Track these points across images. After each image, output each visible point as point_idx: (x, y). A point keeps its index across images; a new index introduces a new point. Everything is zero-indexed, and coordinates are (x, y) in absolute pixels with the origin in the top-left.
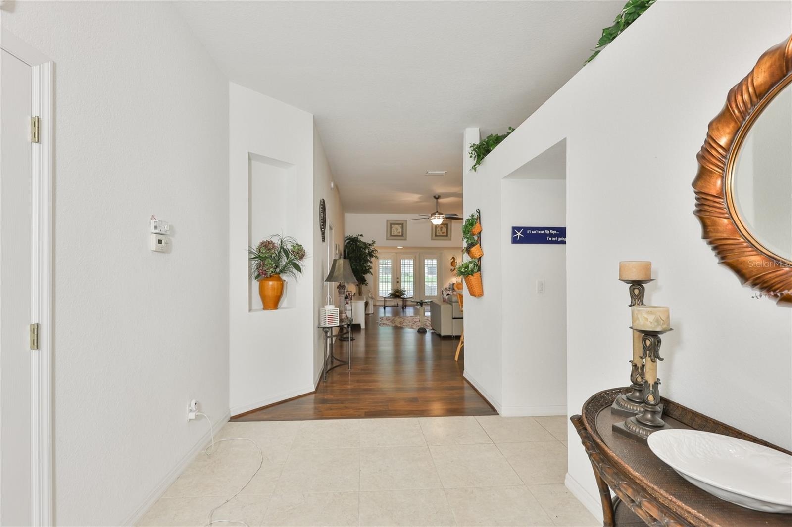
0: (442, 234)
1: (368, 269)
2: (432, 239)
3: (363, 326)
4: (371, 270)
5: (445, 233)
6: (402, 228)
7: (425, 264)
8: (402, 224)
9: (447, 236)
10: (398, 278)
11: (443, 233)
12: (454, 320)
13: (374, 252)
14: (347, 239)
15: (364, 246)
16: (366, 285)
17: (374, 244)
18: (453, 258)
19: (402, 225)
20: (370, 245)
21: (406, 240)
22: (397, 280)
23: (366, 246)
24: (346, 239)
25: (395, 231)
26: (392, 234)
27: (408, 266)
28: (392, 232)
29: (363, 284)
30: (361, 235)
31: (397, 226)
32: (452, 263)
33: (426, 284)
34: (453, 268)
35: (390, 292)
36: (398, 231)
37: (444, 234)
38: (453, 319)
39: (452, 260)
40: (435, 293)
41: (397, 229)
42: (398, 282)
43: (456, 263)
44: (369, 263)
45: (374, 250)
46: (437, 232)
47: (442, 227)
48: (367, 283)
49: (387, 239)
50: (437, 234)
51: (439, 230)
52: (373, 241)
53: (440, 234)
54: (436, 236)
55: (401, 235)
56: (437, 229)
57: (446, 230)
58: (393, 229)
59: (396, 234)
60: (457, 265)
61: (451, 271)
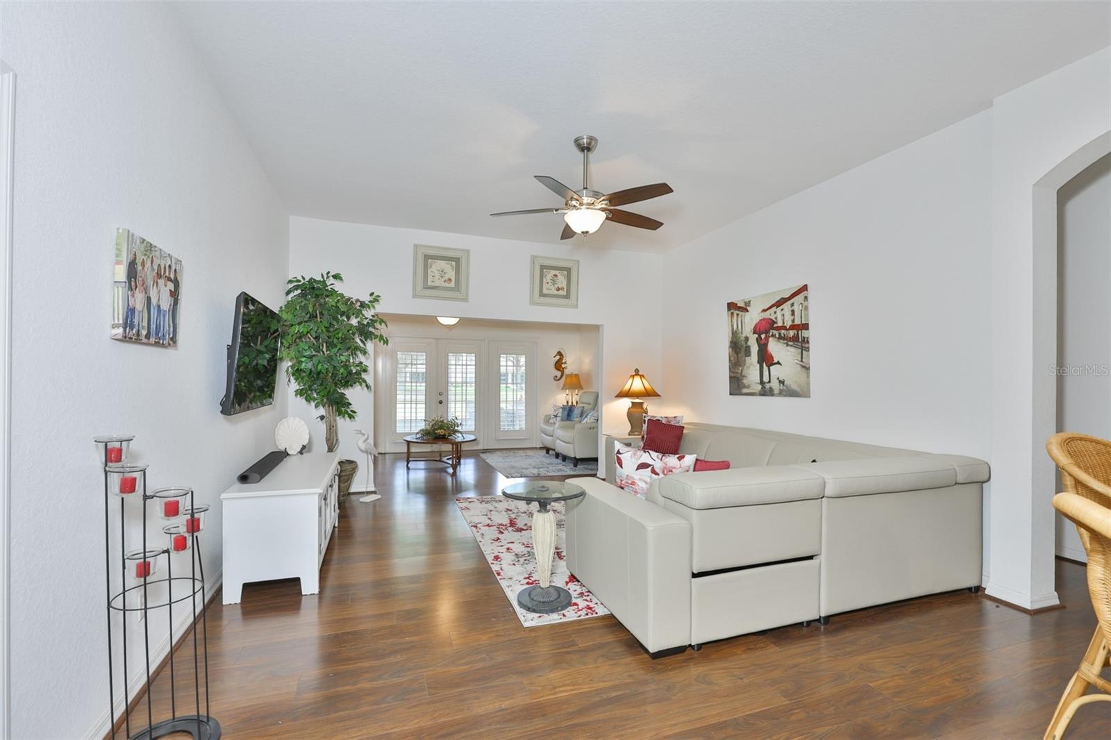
0: (554, 292)
1: (358, 373)
2: (533, 303)
3: (310, 586)
4: (364, 375)
5: (562, 289)
6: (457, 270)
7: (502, 363)
8: (457, 260)
9: (568, 296)
10: (440, 394)
11: (558, 289)
12: (694, 580)
13: (377, 325)
14: (296, 288)
15: (343, 308)
16: (351, 417)
17: (376, 304)
18: (560, 354)
20: (363, 305)
21: (466, 300)
22: (438, 397)
23: (354, 307)
24: (291, 286)
25: (438, 276)
26: (430, 284)
27: (463, 369)
28: (430, 279)
29: (340, 413)
30: (336, 277)
31: (442, 264)
32: (557, 362)
33: (503, 405)
34: (559, 374)
35: (422, 426)
36: (447, 277)
37: (561, 293)
38: (694, 576)
39: (558, 357)
40: (520, 424)
41: (443, 272)
42: (441, 402)
43: (565, 363)
44: (360, 355)
45: (376, 321)
46: (545, 286)
47: (556, 276)
48: (352, 411)
49: (415, 296)
50: (545, 291)
51: (549, 281)
52: (372, 294)
53: (551, 292)
54: (542, 295)
55: (453, 286)
56: (544, 280)
57: (565, 282)
58: (431, 270)
59: (439, 283)
60: (566, 368)
61: (555, 380)
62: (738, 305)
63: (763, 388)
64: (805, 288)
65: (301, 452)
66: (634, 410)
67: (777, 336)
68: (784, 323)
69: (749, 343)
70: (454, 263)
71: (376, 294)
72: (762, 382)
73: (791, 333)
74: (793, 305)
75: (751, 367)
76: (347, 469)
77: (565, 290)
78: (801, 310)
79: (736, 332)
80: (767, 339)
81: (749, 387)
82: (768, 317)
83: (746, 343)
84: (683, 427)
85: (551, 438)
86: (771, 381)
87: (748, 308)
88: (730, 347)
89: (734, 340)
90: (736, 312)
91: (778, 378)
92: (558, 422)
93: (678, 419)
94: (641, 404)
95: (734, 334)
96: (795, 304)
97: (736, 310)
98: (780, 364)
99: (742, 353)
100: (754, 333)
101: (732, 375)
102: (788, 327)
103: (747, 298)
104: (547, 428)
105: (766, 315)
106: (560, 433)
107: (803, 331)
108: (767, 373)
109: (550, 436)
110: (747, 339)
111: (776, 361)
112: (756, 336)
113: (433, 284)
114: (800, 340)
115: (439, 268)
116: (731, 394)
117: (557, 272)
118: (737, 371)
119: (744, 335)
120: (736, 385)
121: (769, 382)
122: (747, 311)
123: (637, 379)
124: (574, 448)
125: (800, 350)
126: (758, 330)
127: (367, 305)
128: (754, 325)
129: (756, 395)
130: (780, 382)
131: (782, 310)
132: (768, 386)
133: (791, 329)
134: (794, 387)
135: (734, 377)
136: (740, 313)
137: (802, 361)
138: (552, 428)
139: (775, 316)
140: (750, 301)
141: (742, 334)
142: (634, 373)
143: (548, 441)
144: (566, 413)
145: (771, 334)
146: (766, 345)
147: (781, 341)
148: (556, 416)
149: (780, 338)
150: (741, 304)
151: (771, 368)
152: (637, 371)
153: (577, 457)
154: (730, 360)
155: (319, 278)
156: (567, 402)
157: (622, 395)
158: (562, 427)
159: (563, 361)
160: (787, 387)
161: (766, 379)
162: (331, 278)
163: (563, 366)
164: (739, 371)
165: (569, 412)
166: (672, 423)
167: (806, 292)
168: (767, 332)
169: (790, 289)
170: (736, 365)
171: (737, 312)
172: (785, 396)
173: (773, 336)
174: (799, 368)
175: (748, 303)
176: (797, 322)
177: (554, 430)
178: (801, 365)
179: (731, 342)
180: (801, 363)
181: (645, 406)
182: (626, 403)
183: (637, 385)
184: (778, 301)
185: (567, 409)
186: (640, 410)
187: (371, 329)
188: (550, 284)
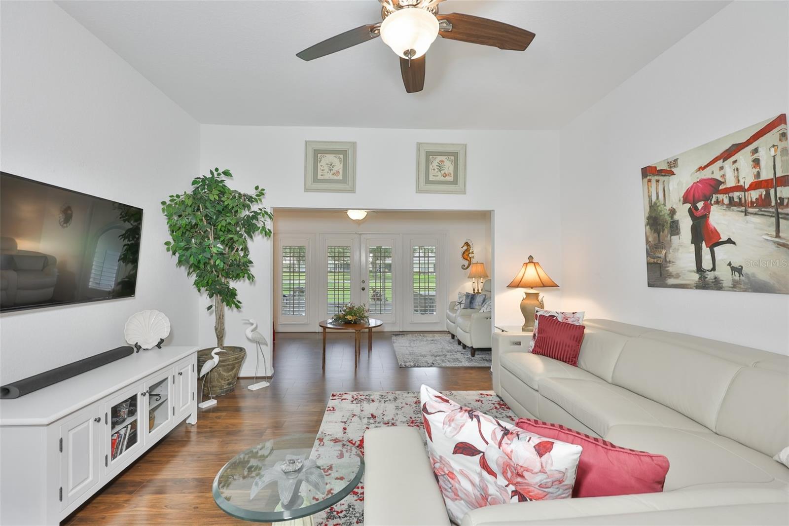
0: (441, 178)
2: (419, 191)
4: (250, 268)
5: (449, 174)
6: (345, 163)
9: (455, 182)
10: (363, 282)
11: (445, 175)
13: (260, 217)
15: (232, 202)
16: (238, 307)
17: (261, 198)
18: (467, 244)
19: (345, 153)
21: (353, 191)
22: (361, 285)
25: (327, 169)
26: (320, 177)
28: (319, 173)
29: (228, 304)
30: (226, 174)
31: (331, 157)
32: (464, 253)
34: (466, 263)
36: (335, 170)
37: (448, 179)
39: (465, 248)
41: (331, 165)
42: (363, 289)
43: (473, 253)
45: (259, 214)
46: (431, 173)
47: (442, 161)
48: (238, 301)
49: (306, 190)
50: (431, 178)
51: (436, 167)
52: (257, 188)
53: (437, 179)
54: (428, 181)
55: (341, 178)
56: (431, 167)
57: (452, 168)
58: (321, 164)
59: (328, 176)
60: (473, 257)
61: (463, 268)
62: (658, 169)
63: (703, 278)
64: (781, 119)
65: (159, 346)
66: (528, 302)
67: (726, 201)
68: (739, 181)
69: (676, 217)
70: (341, 156)
71: (260, 188)
72: (700, 269)
73: (754, 195)
74: (756, 151)
75: (681, 250)
76: (229, 359)
77: (452, 175)
78: (774, 157)
79: (655, 203)
80: (707, 208)
81: (678, 276)
82: (710, 176)
83: (672, 217)
84: (584, 327)
85: (453, 324)
86: (717, 268)
87: (673, 170)
88: (648, 224)
89: (653, 215)
90: (654, 179)
91: (730, 264)
92: (460, 309)
93: (577, 315)
94: (537, 295)
95: (653, 207)
96: (760, 149)
97: (654, 175)
98: (734, 243)
99: (666, 231)
100: (685, 202)
101: (652, 260)
102: (746, 187)
103: (670, 156)
104: (451, 314)
105: (706, 174)
106: (460, 320)
107: (779, 189)
108: (709, 257)
109: (453, 323)
110: (673, 212)
111: (724, 238)
112: (688, 206)
113: (322, 178)
114: (773, 204)
115: (327, 162)
116: (649, 285)
117: (443, 158)
118: (660, 255)
119: (668, 207)
120: (658, 273)
121: (714, 269)
122: (673, 174)
123: (531, 268)
124: (471, 336)
125: (773, 220)
126: (691, 197)
127: (255, 199)
128: (684, 191)
129: (691, 288)
130: (734, 269)
131: (735, 162)
132: (710, 276)
133: (754, 189)
134: (762, 276)
135: (654, 263)
136: (661, 179)
137: (778, 236)
138: (454, 315)
139: (722, 172)
140: (676, 160)
141: (664, 205)
142: (528, 261)
143: (452, 327)
144: (469, 301)
145: (714, 199)
146: (705, 217)
147: (735, 208)
148: (460, 303)
149: (732, 203)
150: (665, 167)
151: (716, 249)
152: (531, 257)
153: (474, 347)
154: (647, 242)
155: (209, 176)
156: (474, 290)
157: (515, 285)
158: (462, 316)
159: (471, 251)
160: (747, 276)
161: (707, 263)
162: (223, 175)
163: (470, 255)
164: (662, 255)
165: (471, 299)
166: (570, 321)
167: (783, 126)
168: (707, 199)
169: (753, 126)
170: (656, 248)
171: (657, 178)
172: (745, 291)
173: (717, 202)
174: (773, 247)
175: (674, 163)
176: (766, 174)
177: (456, 316)
178: (775, 242)
179: (649, 218)
180: (777, 240)
181: (540, 298)
182: (520, 293)
183: (531, 274)
184: (727, 150)
185: (470, 297)
186: (535, 302)
187: (254, 221)
188: (437, 170)
